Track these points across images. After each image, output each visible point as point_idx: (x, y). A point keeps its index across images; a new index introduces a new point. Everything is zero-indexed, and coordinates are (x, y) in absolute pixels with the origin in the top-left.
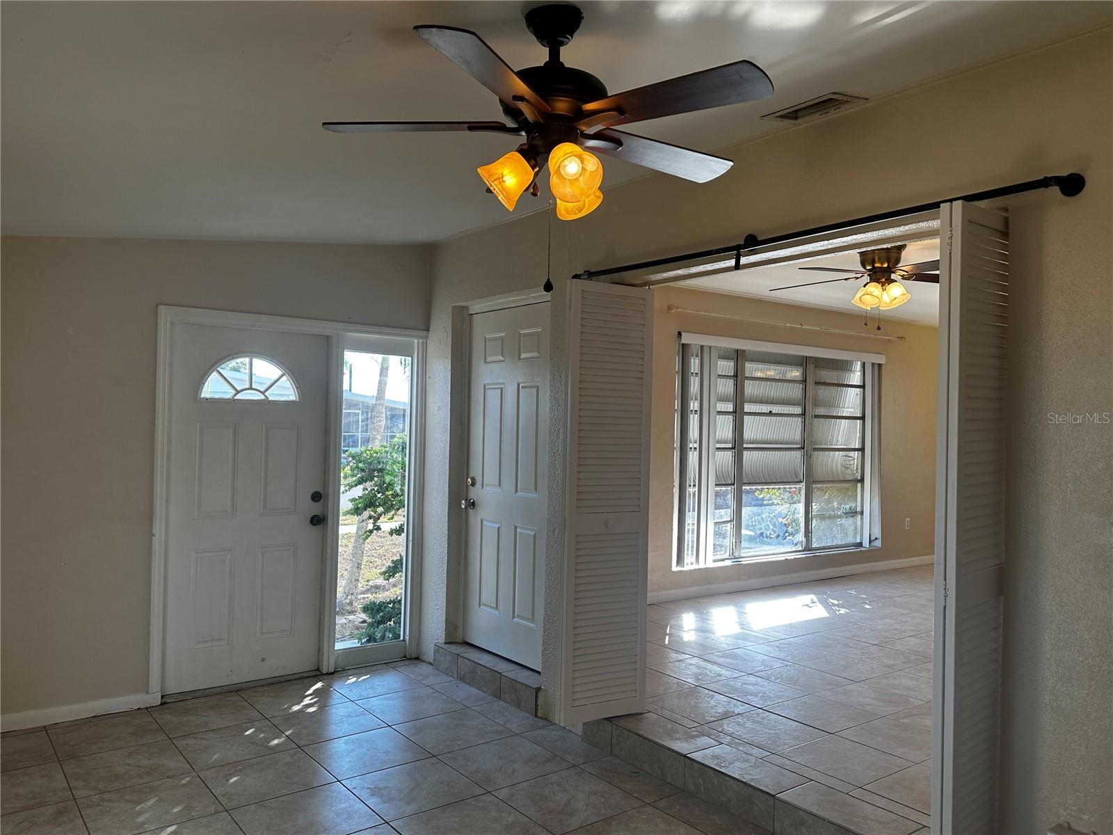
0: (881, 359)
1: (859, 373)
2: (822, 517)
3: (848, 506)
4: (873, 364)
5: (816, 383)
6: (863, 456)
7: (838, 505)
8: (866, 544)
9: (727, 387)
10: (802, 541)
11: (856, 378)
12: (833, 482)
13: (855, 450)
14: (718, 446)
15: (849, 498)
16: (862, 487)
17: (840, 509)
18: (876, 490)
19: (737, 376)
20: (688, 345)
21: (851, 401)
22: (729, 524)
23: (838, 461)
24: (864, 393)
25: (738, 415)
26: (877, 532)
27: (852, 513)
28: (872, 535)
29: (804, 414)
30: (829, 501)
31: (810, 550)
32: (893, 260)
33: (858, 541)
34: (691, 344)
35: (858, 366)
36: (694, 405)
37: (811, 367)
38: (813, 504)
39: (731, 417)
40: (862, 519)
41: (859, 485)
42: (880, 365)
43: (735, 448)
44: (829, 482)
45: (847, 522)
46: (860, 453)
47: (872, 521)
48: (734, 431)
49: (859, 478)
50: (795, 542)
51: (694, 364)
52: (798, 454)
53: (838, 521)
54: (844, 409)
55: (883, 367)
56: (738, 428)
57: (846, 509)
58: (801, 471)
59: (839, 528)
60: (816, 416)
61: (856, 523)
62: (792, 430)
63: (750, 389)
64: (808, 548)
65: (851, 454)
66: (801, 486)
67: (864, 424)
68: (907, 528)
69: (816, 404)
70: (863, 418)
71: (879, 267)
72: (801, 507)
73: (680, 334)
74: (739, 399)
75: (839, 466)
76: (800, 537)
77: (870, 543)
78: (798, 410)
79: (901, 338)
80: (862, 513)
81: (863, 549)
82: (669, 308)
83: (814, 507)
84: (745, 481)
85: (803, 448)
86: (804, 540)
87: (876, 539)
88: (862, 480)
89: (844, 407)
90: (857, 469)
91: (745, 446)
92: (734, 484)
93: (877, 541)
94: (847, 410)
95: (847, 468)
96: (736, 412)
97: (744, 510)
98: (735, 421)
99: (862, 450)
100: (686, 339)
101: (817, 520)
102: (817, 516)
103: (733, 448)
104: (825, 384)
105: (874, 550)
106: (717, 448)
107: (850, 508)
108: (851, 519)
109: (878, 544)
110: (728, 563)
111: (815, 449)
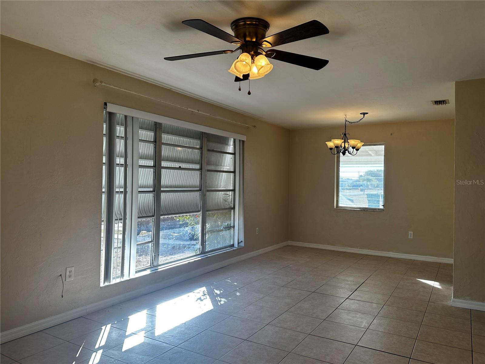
0: (244, 138)
1: (232, 146)
2: (212, 231)
3: (226, 224)
4: (240, 140)
5: (208, 150)
6: (235, 194)
7: (221, 223)
8: (236, 245)
9: (149, 149)
10: (200, 248)
11: (230, 149)
12: (218, 210)
13: (230, 190)
14: (140, 190)
15: (227, 218)
16: (234, 212)
17: (222, 226)
18: (242, 213)
19: (156, 142)
20: (113, 113)
21: (228, 162)
22: (150, 244)
23: (221, 197)
24: (235, 158)
25: (157, 169)
26: (242, 238)
27: (229, 228)
28: (239, 240)
29: (201, 169)
30: (216, 221)
31: (205, 253)
32: (260, 36)
33: (232, 243)
34: (116, 114)
35: (231, 142)
36: (119, 160)
37: (205, 140)
38: (207, 224)
39: (152, 170)
40: (234, 230)
41: (232, 211)
42: (243, 141)
43: (155, 191)
44: (215, 210)
45: (226, 233)
46: (233, 192)
47: (239, 232)
48: (154, 180)
49: (232, 207)
50: (195, 249)
51: (120, 130)
52: (198, 194)
53: (221, 233)
54: (224, 167)
55: (245, 143)
56: (157, 177)
57: (225, 225)
58: (200, 204)
59: (221, 237)
60: (209, 171)
61: (230, 233)
62: (193, 179)
63: (165, 151)
64: (203, 252)
65: (228, 193)
66: (199, 213)
67: (235, 176)
68: (257, 234)
69: (209, 163)
70: (234, 172)
71: (249, 41)
72: (199, 227)
73: (106, 104)
74: (157, 158)
75: (222, 200)
76: (199, 246)
77: (238, 244)
78: (198, 167)
79: (254, 126)
80: (234, 227)
81: (235, 249)
82: (95, 81)
83: (207, 226)
84: (162, 213)
85: (201, 190)
86: (201, 247)
87: (241, 242)
88: (234, 208)
89: (224, 166)
90: (231, 201)
91: (162, 189)
92: (154, 216)
93: (242, 243)
94: (226, 167)
95: (226, 201)
96: (155, 167)
97: (161, 233)
98: (155, 172)
99: (234, 190)
100: (111, 108)
101: (209, 234)
102: (208, 232)
103: (154, 191)
104: (213, 151)
105: (241, 248)
106: (139, 192)
107: (228, 225)
108: (228, 231)
109: (242, 244)
110: (148, 272)
111: (208, 191)
